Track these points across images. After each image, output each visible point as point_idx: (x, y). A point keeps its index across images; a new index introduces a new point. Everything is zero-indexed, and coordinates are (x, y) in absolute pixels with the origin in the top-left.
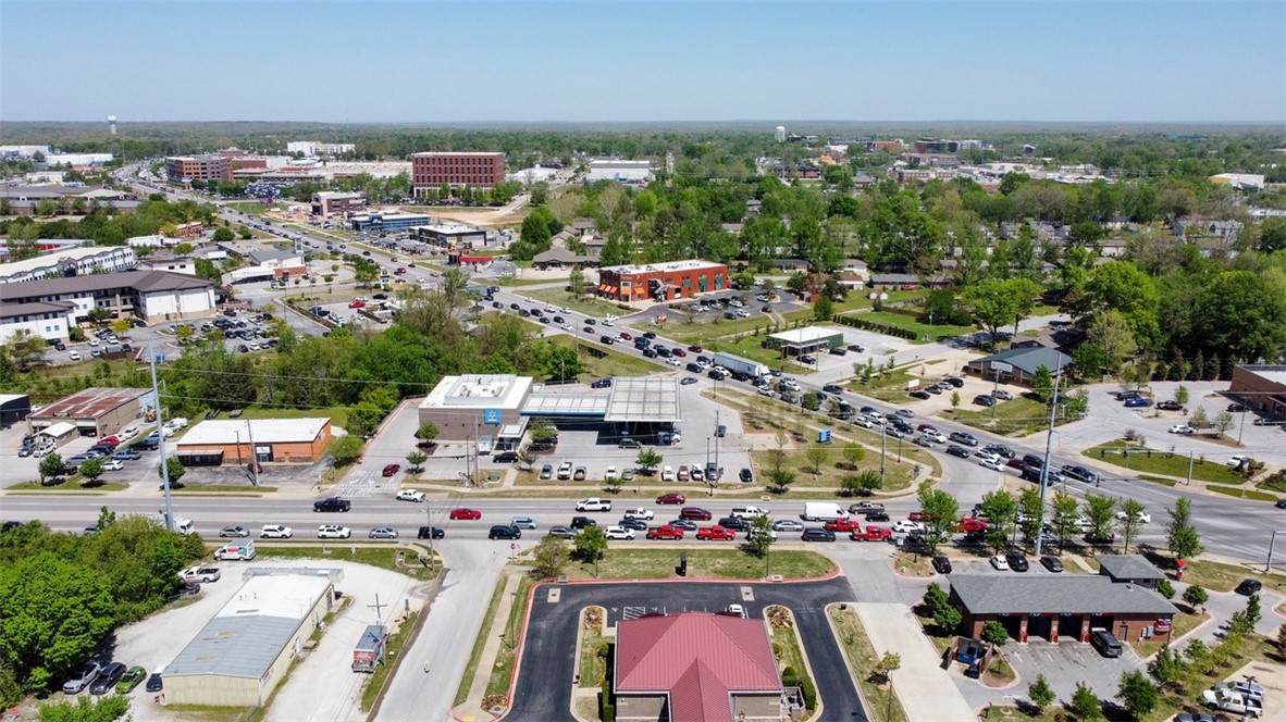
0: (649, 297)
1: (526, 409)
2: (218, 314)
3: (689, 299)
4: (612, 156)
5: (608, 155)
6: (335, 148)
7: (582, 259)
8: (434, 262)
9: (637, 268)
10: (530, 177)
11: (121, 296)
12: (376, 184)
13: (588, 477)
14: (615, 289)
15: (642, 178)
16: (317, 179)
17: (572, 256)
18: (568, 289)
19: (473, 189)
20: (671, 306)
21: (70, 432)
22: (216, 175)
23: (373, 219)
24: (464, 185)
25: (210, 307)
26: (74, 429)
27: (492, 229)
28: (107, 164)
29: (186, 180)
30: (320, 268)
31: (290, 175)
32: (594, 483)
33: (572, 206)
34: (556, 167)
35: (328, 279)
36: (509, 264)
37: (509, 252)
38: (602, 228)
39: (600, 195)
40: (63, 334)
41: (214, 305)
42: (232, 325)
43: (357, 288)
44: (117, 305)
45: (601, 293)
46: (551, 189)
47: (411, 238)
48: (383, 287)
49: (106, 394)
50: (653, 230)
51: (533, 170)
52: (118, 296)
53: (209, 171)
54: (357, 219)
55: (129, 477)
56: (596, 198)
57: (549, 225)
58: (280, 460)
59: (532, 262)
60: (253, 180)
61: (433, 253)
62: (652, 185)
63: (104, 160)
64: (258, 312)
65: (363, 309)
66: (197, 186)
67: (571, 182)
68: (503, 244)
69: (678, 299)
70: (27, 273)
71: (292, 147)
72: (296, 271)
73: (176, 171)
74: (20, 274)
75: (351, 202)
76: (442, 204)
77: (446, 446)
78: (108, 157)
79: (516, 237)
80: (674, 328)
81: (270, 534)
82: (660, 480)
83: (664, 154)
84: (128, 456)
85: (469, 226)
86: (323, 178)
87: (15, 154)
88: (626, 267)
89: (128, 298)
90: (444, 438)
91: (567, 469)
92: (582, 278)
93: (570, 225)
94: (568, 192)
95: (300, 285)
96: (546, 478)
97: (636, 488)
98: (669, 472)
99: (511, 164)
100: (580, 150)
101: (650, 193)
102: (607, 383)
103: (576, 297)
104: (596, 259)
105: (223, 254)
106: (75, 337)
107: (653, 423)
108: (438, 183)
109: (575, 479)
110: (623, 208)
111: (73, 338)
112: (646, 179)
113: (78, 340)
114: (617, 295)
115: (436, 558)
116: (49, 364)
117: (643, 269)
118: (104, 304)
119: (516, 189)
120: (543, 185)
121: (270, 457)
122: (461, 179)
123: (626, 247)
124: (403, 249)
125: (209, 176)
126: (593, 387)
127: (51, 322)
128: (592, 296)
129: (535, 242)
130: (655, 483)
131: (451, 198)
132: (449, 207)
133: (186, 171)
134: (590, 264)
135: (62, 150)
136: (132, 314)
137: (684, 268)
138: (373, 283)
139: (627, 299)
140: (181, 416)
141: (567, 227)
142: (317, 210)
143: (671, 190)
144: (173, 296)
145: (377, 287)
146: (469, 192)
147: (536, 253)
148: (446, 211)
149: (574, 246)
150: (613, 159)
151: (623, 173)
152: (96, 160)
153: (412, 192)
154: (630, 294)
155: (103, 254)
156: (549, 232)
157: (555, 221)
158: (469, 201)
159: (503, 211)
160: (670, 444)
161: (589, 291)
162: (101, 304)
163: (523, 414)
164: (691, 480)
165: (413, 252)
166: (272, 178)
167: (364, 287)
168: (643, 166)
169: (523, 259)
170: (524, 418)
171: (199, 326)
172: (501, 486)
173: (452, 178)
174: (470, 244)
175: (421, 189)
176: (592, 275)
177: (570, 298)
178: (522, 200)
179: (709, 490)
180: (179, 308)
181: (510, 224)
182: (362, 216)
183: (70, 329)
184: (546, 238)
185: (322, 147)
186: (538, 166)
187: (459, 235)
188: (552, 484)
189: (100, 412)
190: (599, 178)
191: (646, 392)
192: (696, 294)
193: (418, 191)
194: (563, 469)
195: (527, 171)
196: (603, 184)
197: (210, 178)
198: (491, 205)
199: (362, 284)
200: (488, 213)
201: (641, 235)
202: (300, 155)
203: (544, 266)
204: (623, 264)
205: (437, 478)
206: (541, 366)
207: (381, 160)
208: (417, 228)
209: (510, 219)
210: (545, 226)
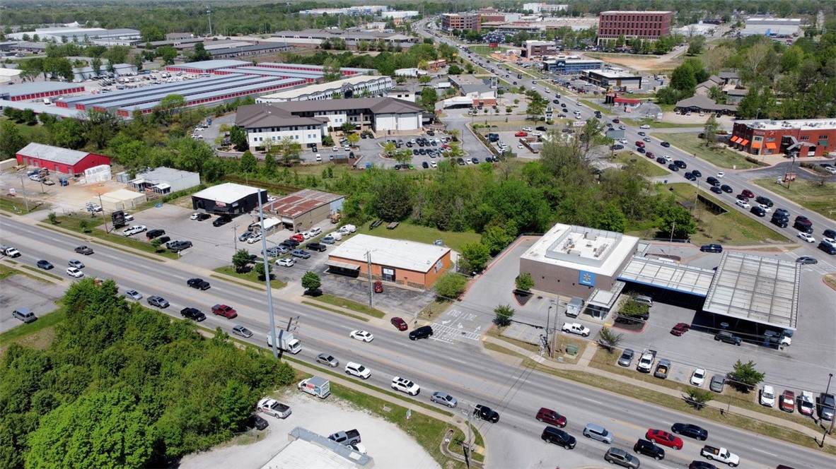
0: (781, 152)
1: (624, 276)
2: (422, 134)
3: (824, 159)
4: (768, 14)
5: (764, 13)
6: (554, 7)
7: (721, 107)
8: (594, 101)
9: (773, 124)
10: (693, 30)
11: (364, 114)
12: (572, 35)
13: (671, 376)
14: (746, 141)
15: (791, 34)
16: (534, 29)
17: (712, 104)
18: (701, 136)
19: (642, 40)
20: (802, 165)
21: (277, 226)
22: (469, 26)
23: (559, 62)
24: (636, 37)
25: (418, 127)
26: (280, 224)
27: (649, 75)
28: (413, 17)
29: (450, 29)
30: (507, 100)
31: (518, 27)
32: (675, 385)
33: (720, 58)
34: (717, 23)
35: (509, 111)
36: (654, 107)
37: (657, 96)
38: (745, 78)
39: (749, 50)
40: (318, 140)
41: (421, 125)
42: (427, 144)
43: (528, 119)
44: (361, 121)
45: (731, 144)
46: (707, 41)
47: (582, 78)
48: (546, 120)
49: (311, 197)
50: (794, 84)
51: (696, 26)
52: (362, 114)
53: (465, 23)
54: (548, 62)
55: (291, 276)
56: (745, 52)
57: (697, 75)
58: (400, 282)
59: (674, 107)
60: (492, 30)
61: (595, 93)
62: (800, 42)
63: (411, 15)
64: (450, 133)
65: (523, 139)
66: (455, 33)
67: (726, 37)
68: (655, 89)
69: (811, 157)
70: (320, 92)
71: (527, 7)
72: (489, 102)
73: (446, 22)
74: (317, 93)
75: (548, 48)
76: (617, 51)
77: (540, 298)
78: (415, 13)
79: (667, 82)
80: (801, 189)
81: (352, 371)
82: (756, 401)
83: (816, 13)
84: (301, 255)
85: (631, 70)
86: (538, 29)
87: (369, 11)
88: (762, 122)
89: (368, 116)
90: (539, 288)
91: (648, 362)
92: (716, 125)
93: (717, 75)
94: (720, 46)
95: (488, 113)
96: (625, 365)
97: (724, 406)
98: (769, 396)
99: (679, 20)
100: (739, 10)
101: (798, 49)
102: (718, 249)
103: (707, 145)
104: (733, 108)
105: (448, 85)
106: (327, 142)
107: (759, 324)
108: (616, 35)
109: (655, 375)
110: (769, 62)
111: (324, 143)
112: (795, 35)
113: (327, 145)
114: (748, 148)
115: (480, 450)
116: (302, 162)
117: (779, 125)
118: (353, 119)
119: (678, 41)
120: (701, 38)
121: (393, 278)
122: (634, 32)
123: (764, 99)
124: (574, 88)
125: (465, 27)
126: (702, 250)
127: (312, 132)
128: (722, 145)
129: (681, 89)
130: (747, 404)
131: (625, 46)
132: (621, 54)
133: (451, 23)
134: (728, 113)
135: (394, 9)
136: (369, 128)
137: (823, 127)
138: (539, 117)
139: (756, 152)
140: (352, 223)
141: (713, 77)
142: (524, 54)
143: (818, 46)
144: (394, 118)
145: (543, 119)
146: (639, 43)
147: (681, 98)
148: (618, 57)
149: (716, 95)
150: (768, 17)
151: (774, 29)
152: (408, 15)
153: (596, 41)
154: (761, 147)
155: (372, 81)
156: (695, 80)
157: (703, 71)
158: (637, 50)
159: (663, 59)
160: (776, 347)
161: (720, 140)
162: (351, 119)
163: (619, 280)
164: (796, 412)
165: (580, 91)
166: (506, 29)
167: (533, 119)
168: (795, 24)
169: (668, 104)
170: (620, 283)
171: (405, 141)
172: (575, 362)
173: (628, 31)
174: (625, 88)
175: (603, 39)
176: (727, 123)
177: (701, 145)
178: (681, 50)
179: (819, 436)
180: (397, 127)
181: (664, 71)
182: (551, 60)
183: (323, 137)
184: (692, 86)
185: (546, 7)
186: (701, 22)
187: (619, 79)
188: (629, 374)
189: (299, 212)
190: (753, 33)
191: (758, 277)
192: (831, 153)
193: (601, 40)
194: (644, 361)
195: (690, 26)
196: (755, 39)
197: (465, 28)
198: (654, 54)
199: (531, 116)
200: (651, 60)
201: (781, 86)
202: (531, 12)
203: (684, 111)
204: (759, 118)
205: (517, 337)
206: (656, 216)
207: (583, 17)
208: (588, 71)
209: (667, 66)
210: (693, 76)
